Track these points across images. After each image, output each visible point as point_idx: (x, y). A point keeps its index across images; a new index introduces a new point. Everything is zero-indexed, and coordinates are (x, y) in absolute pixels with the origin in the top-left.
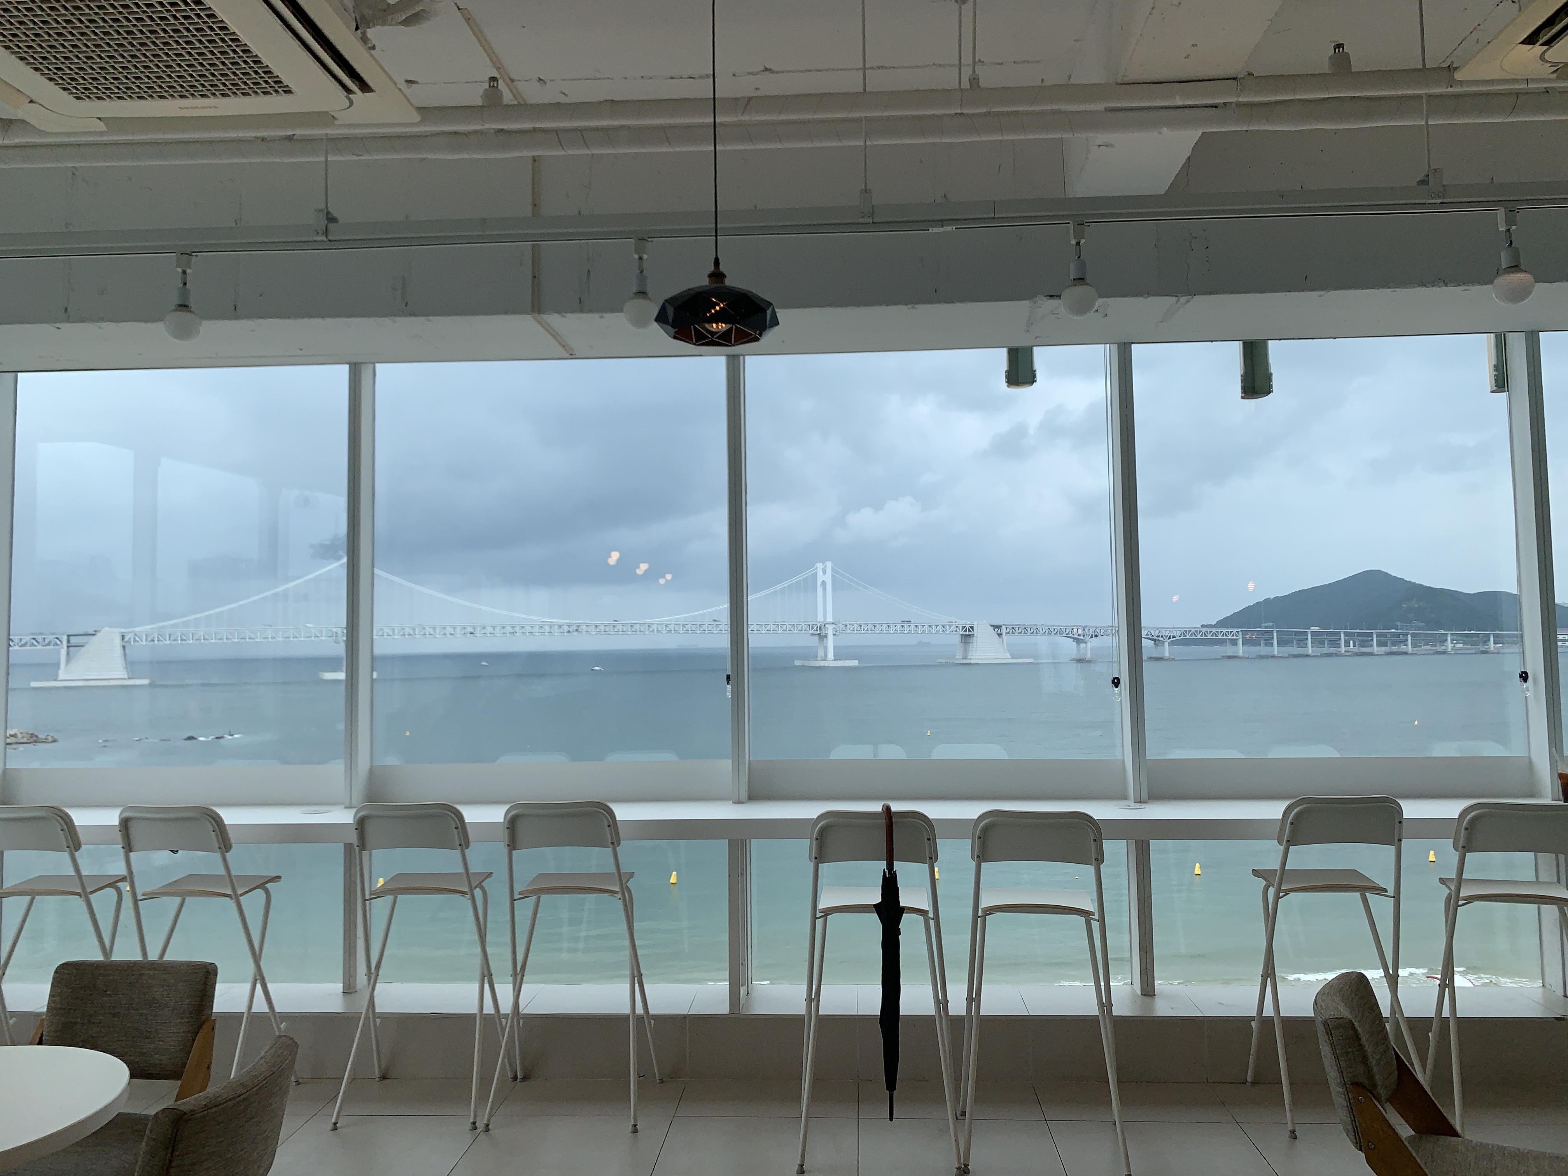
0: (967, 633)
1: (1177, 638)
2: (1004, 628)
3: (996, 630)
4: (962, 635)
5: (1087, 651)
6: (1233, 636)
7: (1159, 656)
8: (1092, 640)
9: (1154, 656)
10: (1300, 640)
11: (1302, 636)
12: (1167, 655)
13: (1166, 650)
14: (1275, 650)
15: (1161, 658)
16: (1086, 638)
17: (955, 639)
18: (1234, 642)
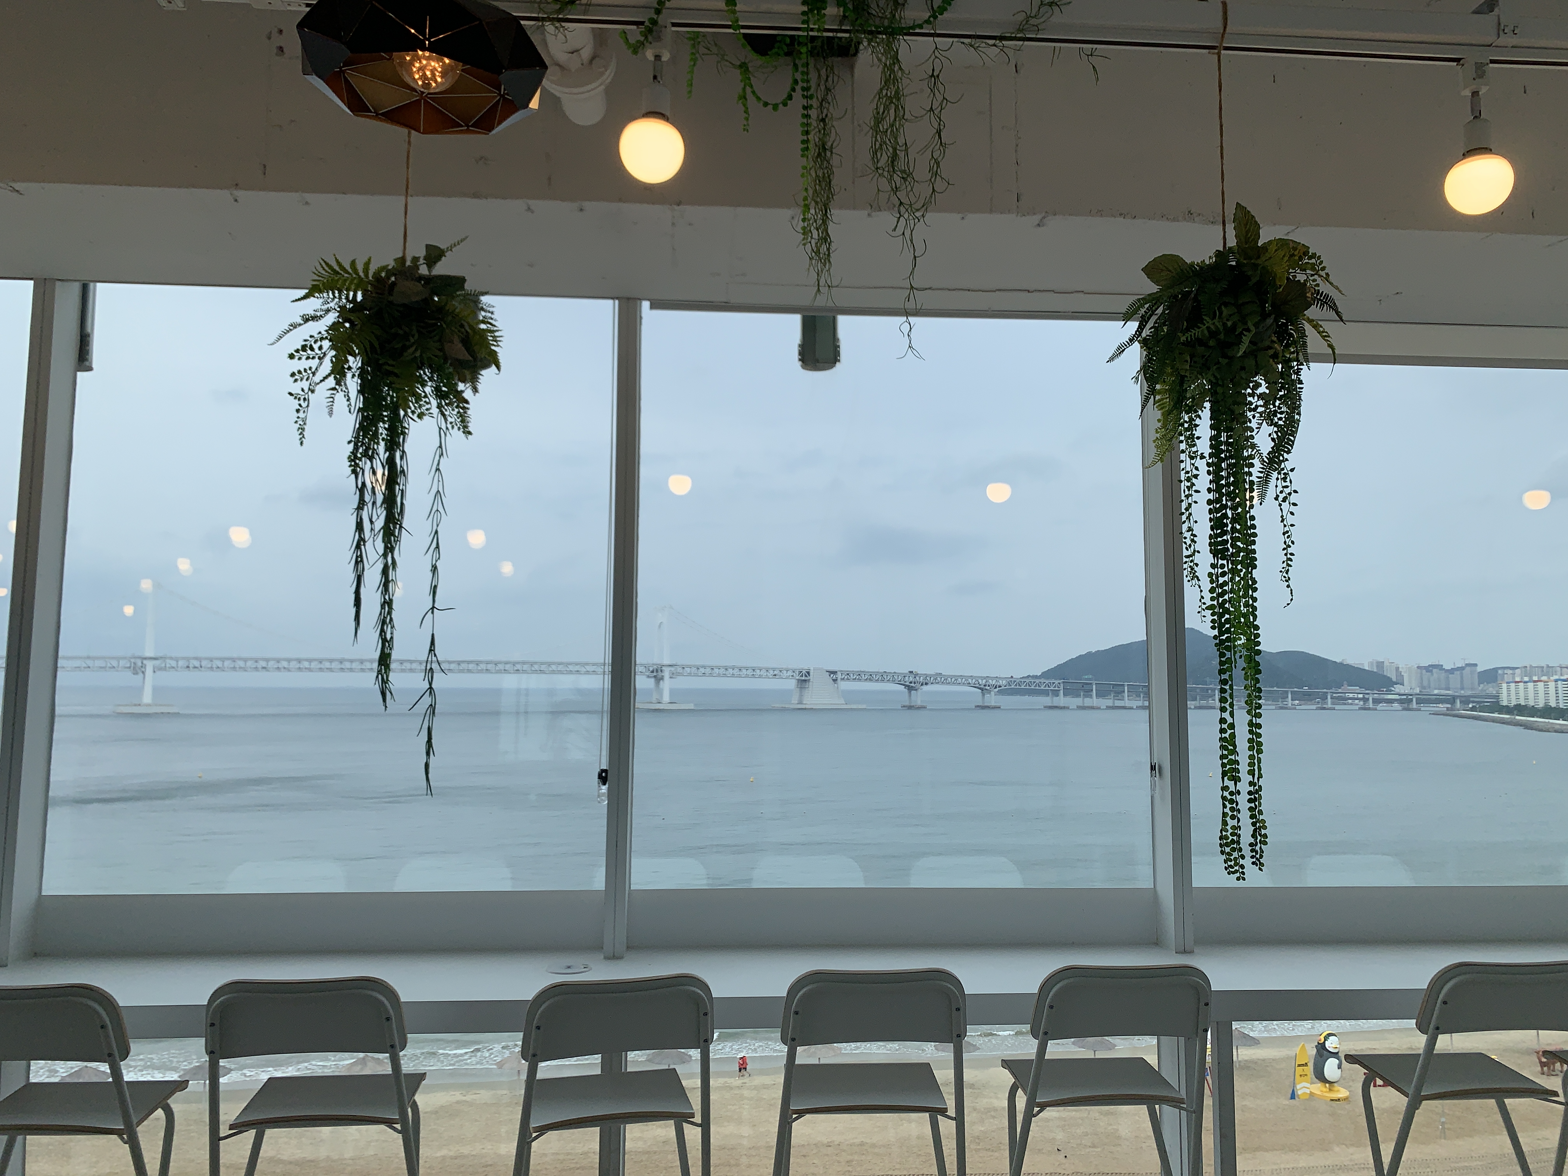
0: (803, 678)
1: (1003, 687)
2: (839, 674)
3: (832, 675)
4: (798, 680)
5: (918, 698)
6: (1055, 687)
7: (986, 704)
8: (922, 687)
9: (981, 704)
10: (1118, 692)
11: (1120, 689)
12: (993, 704)
13: (992, 699)
14: (1094, 701)
15: (988, 707)
16: (918, 686)
17: (792, 684)
18: (1056, 693)
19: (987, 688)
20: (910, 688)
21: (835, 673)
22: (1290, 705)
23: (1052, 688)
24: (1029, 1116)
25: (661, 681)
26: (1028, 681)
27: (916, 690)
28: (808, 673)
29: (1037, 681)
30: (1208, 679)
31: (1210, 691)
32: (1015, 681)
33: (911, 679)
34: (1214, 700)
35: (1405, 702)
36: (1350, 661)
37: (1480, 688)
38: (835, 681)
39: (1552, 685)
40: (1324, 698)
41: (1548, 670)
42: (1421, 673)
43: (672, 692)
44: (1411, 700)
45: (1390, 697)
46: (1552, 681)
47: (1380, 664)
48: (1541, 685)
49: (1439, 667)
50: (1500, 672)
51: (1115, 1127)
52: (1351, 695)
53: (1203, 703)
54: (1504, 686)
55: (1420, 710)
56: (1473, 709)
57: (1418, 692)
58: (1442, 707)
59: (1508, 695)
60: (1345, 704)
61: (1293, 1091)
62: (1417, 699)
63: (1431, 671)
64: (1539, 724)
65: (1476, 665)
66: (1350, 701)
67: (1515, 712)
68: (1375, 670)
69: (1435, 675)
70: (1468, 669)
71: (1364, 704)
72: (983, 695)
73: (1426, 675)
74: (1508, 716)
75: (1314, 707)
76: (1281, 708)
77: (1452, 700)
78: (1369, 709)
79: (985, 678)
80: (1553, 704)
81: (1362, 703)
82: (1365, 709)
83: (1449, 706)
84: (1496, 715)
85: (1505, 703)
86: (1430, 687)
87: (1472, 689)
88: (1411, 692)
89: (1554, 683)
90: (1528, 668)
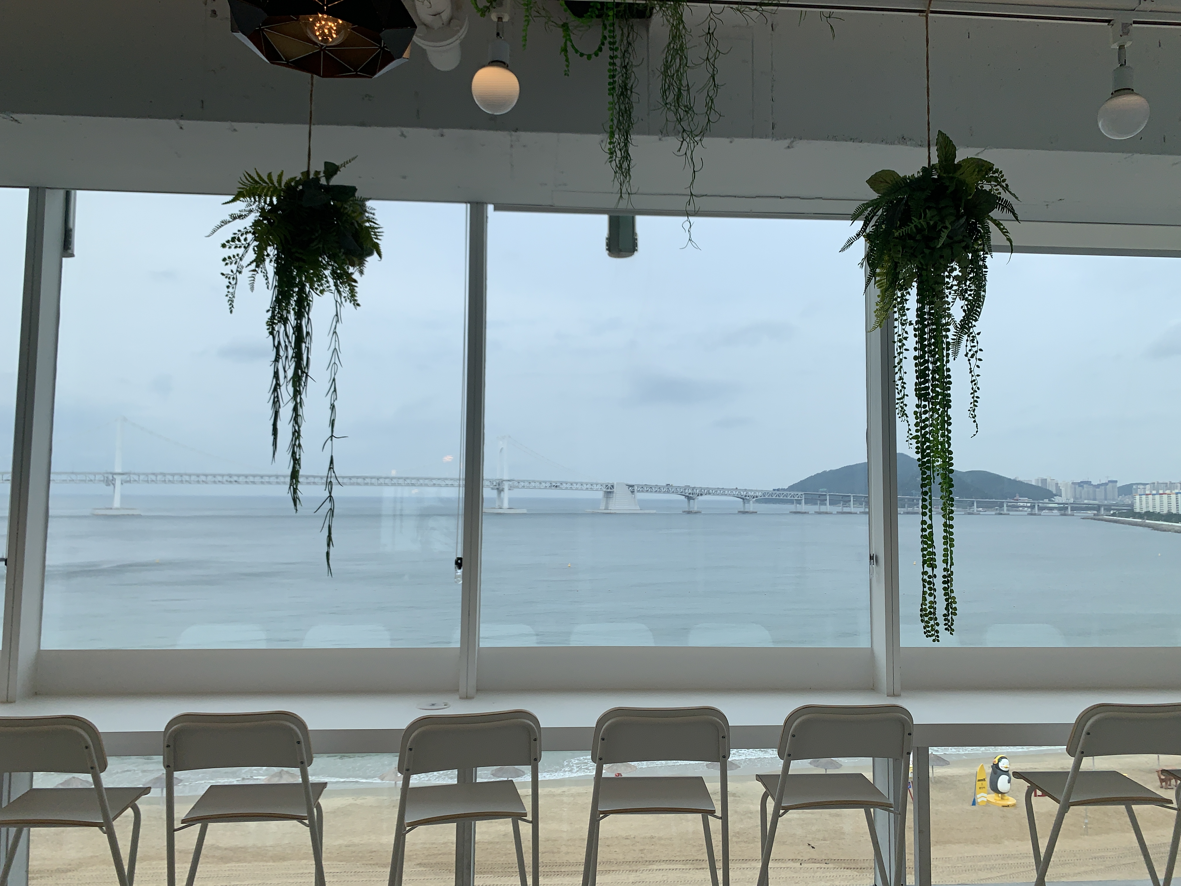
0: (609, 490)
1: (759, 498)
2: (636, 487)
3: (630, 488)
4: (605, 492)
5: (695, 505)
6: (798, 497)
7: (746, 510)
8: (698, 497)
9: (742, 510)
10: (846, 501)
11: (847, 499)
12: (751, 510)
13: (751, 506)
14: (828, 508)
15: (747, 512)
16: (694, 496)
17: (600, 495)
18: (799, 502)
19: (747, 498)
20: (689, 498)
21: (632, 486)
22: (975, 511)
23: (796, 498)
24: (776, 816)
25: (502, 493)
26: (778, 493)
27: (694, 499)
28: (613, 486)
29: (785, 493)
30: (914, 492)
31: (915, 501)
32: (768, 493)
33: (690, 491)
34: (918, 507)
35: (1063, 509)
36: (1021, 479)
37: (1119, 499)
38: (633, 492)
39: (1173, 497)
40: (1001, 505)
41: (1170, 486)
42: (1075, 488)
43: (510, 500)
44: (1067, 508)
45: (1051, 505)
46: (1173, 494)
47: (1044, 481)
48: (1165, 496)
49: (1089, 483)
50: (1134, 487)
51: (840, 826)
52: (1022, 504)
53: (910, 509)
54: (1138, 497)
55: (1073, 515)
56: (1114, 515)
57: (1072, 502)
58: (1090, 513)
59: (1141, 504)
60: (1017, 511)
61: (974, 799)
62: (1072, 508)
63: (1082, 486)
64: (1163, 526)
65: (1116, 482)
66: (1021, 509)
67: (1145, 517)
68: (1040, 485)
69: (1085, 489)
70: (1110, 484)
71: (1032, 511)
72: (744, 503)
73: (1078, 489)
74: (1141, 520)
75: (994, 513)
76: (969, 514)
77: (1098, 508)
78: (1035, 515)
79: (745, 490)
80: (1174, 511)
81: (1029, 510)
82: (1031, 514)
83: (1096, 512)
84: (1131, 519)
85: (1138, 510)
86: (1081, 498)
87: (1114, 500)
88: (1067, 502)
89: (1175, 495)
90: (1156, 484)
